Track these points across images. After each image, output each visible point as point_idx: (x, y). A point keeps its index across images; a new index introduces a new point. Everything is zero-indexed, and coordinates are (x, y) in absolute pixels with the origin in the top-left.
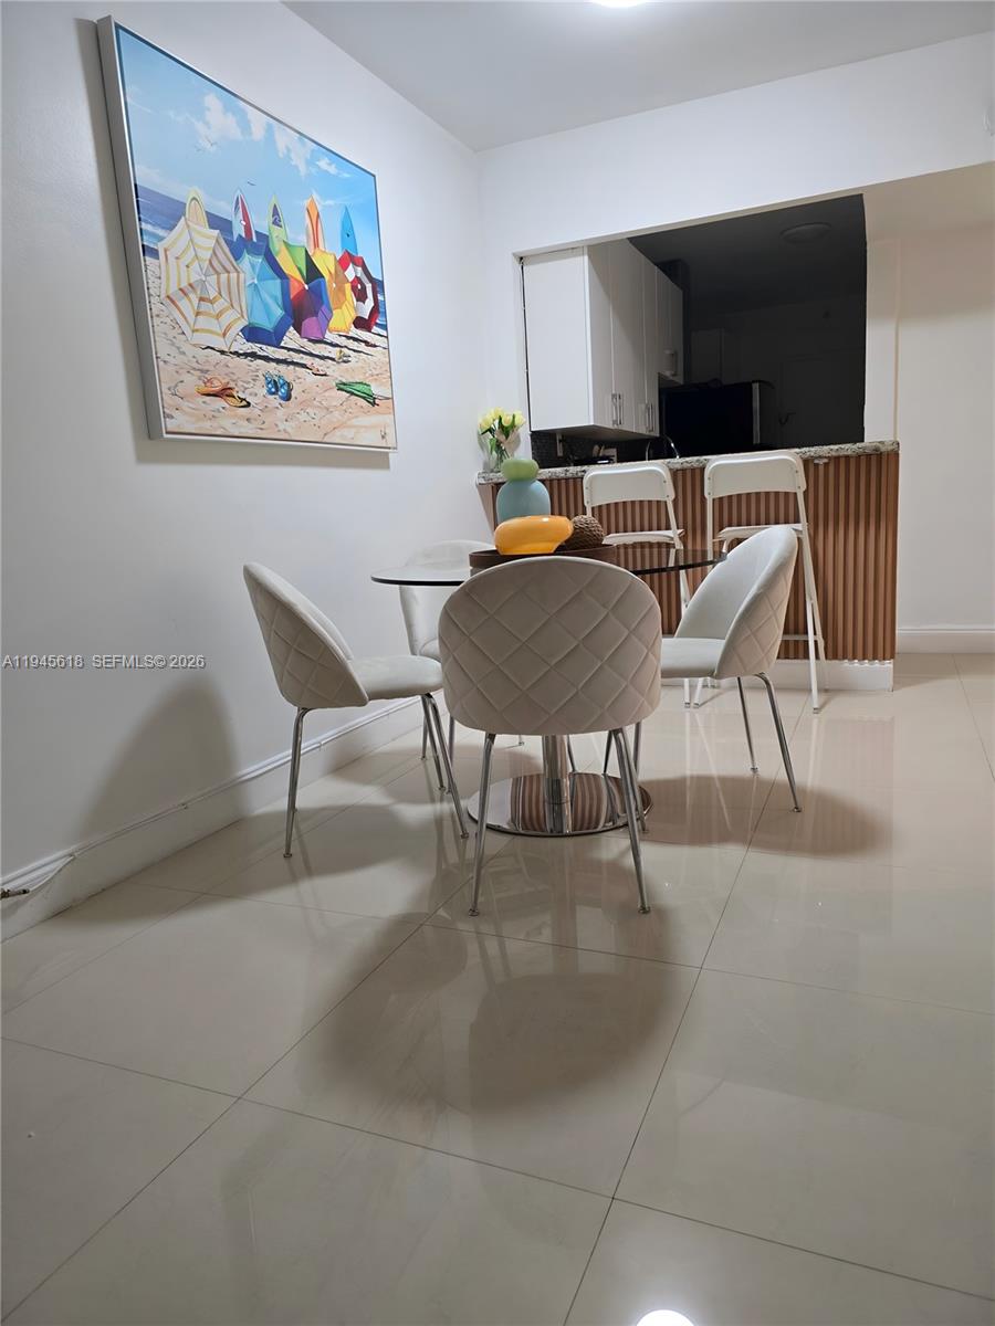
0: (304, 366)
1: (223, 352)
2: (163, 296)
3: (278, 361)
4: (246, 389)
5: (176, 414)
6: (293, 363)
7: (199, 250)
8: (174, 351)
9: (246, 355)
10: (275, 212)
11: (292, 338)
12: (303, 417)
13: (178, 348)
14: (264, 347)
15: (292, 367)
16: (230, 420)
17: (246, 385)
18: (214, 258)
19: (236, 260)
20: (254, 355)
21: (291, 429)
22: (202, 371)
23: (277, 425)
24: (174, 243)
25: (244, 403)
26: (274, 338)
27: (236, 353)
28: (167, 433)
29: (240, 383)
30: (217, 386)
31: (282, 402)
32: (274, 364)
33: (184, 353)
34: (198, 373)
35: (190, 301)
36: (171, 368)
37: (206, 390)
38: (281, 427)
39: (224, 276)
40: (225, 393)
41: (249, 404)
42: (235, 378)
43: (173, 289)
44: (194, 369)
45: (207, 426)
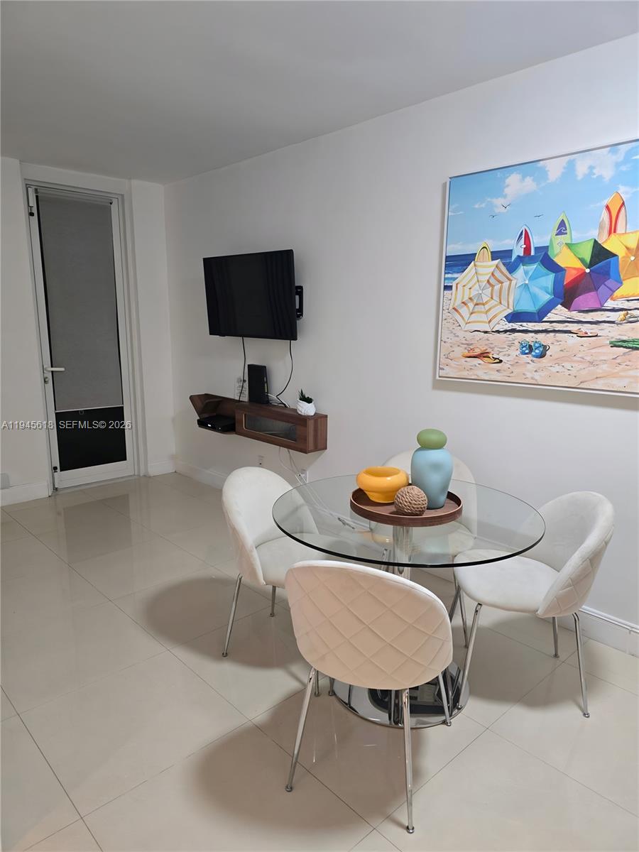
0: (570, 332)
1: (486, 332)
2: (451, 307)
3: (537, 332)
4: (501, 352)
5: (445, 368)
6: (554, 331)
7: (479, 277)
8: (451, 336)
9: (506, 331)
10: (562, 224)
11: (560, 312)
12: (554, 370)
13: (455, 334)
14: (524, 324)
15: (552, 334)
16: (483, 370)
17: (501, 350)
18: (492, 277)
19: (510, 273)
20: (513, 331)
21: (539, 377)
22: (467, 344)
23: (524, 374)
24: (461, 281)
25: (497, 361)
26: (539, 316)
27: (498, 332)
28: (440, 377)
29: (496, 349)
30: (478, 352)
31: (534, 359)
32: (533, 334)
33: (458, 336)
34: (466, 346)
35: (468, 307)
36: (448, 345)
37: (471, 354)
38: (529, 375)
39: (497, 287)
40: (483, 355)
41: (501, 361)
42: (492, 346)
43: (458, 302)
44: (463, 344)
45: (465, 374)
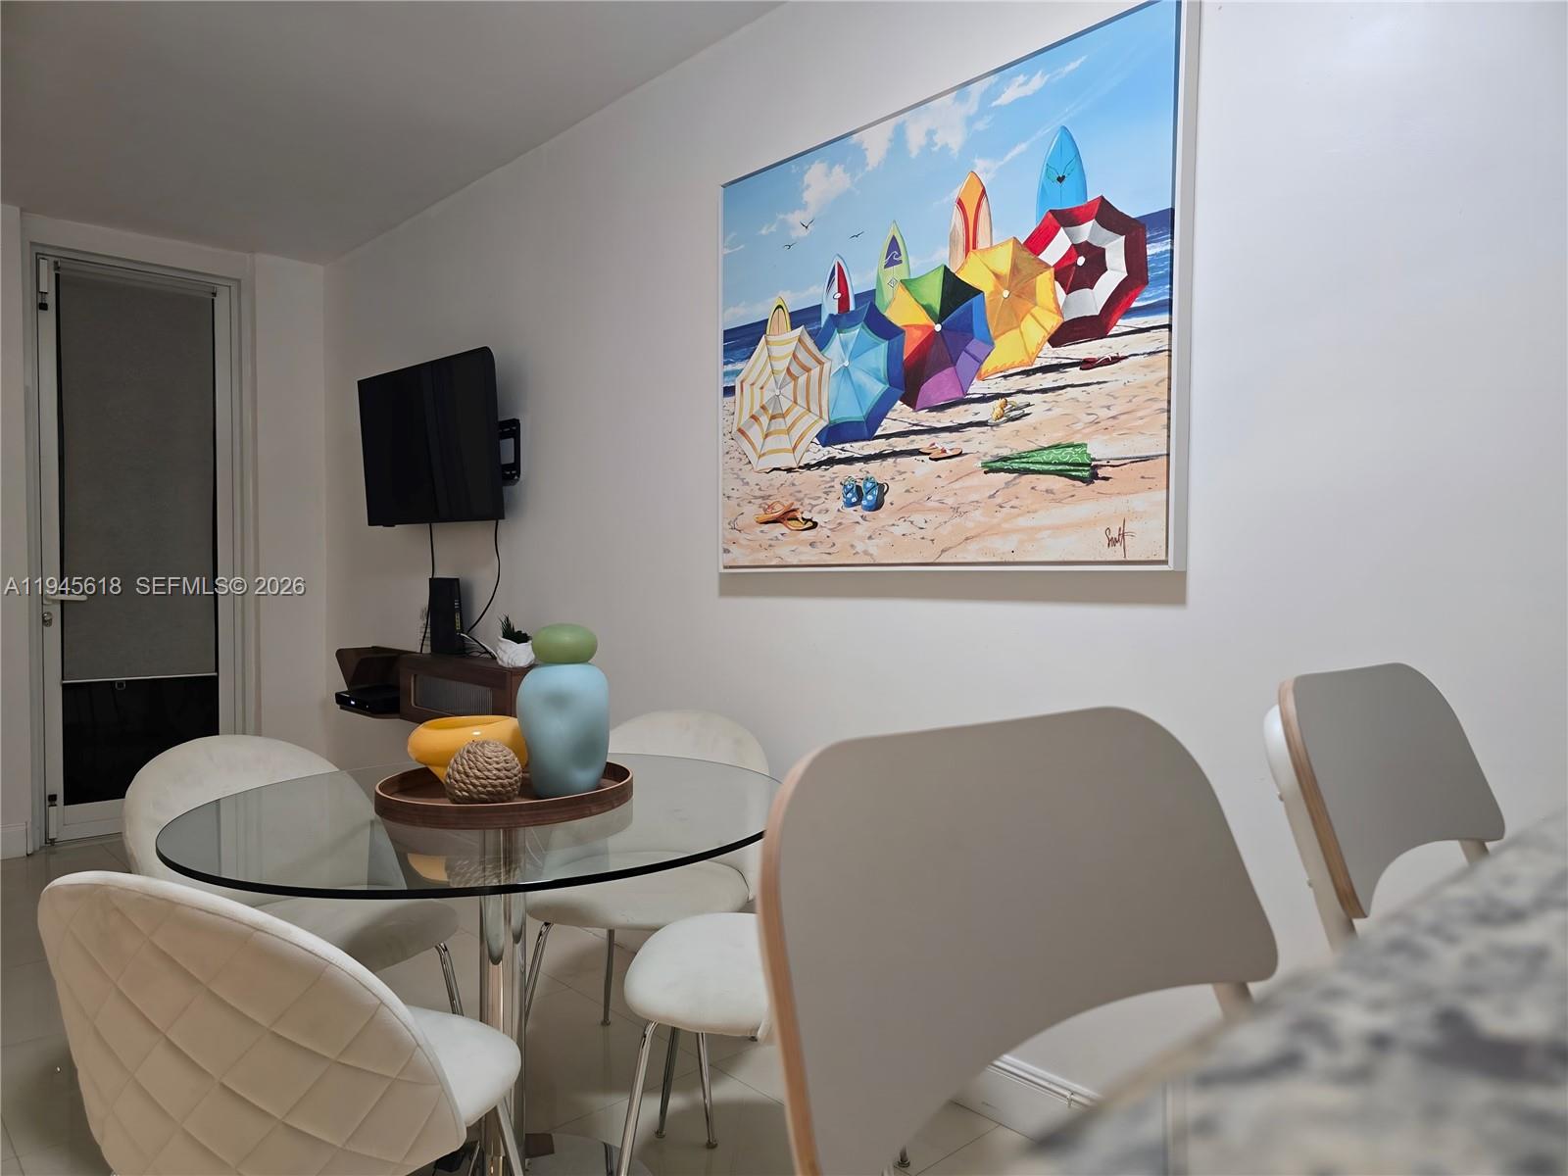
0: (917, 452)
1: (789, 470)
2: (735, 429)
3: (867, 459)
4: (815, 506)
5: (733, 548)
6: (895, 454)
7: (773, 363)
8: (737, 484)
9: (819, 464)
10: (894, 245)
11: (900, 416)
12: (898, 531)
13: (743, 479)
14: (847, 446)
15: (890, 460)
16: (791, 548)
17: (814, 502)
18: (794, 363)
19: (820, 350)
20: (831, 462)
21: (877, 550)
22: (763, 497)
23: (852, 546)
24: (747, 376)
25: (810, 524)
26: (866, 429)
27: (808, 467)
28: (725, 567)
29: (807, 501)
30: (779, 510)
31: (867, 513)
32: (860, 465)
33: (747, 483)
34: (760, 501)
35: (760, 425)
36: (733, 502)
37: (770, 516)
38: (860, 547)
39: (802, 380)
40: (788, 516)
41: (815, 525)
42: (801, 495)
43: (746, 416)
44: (756, 498)
45: (762, 557)
